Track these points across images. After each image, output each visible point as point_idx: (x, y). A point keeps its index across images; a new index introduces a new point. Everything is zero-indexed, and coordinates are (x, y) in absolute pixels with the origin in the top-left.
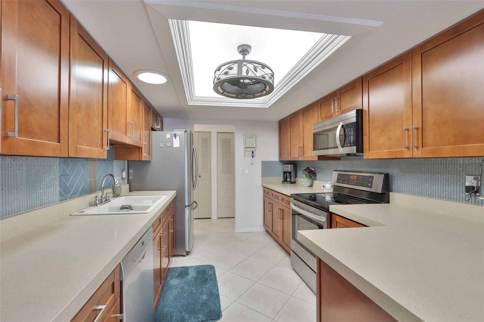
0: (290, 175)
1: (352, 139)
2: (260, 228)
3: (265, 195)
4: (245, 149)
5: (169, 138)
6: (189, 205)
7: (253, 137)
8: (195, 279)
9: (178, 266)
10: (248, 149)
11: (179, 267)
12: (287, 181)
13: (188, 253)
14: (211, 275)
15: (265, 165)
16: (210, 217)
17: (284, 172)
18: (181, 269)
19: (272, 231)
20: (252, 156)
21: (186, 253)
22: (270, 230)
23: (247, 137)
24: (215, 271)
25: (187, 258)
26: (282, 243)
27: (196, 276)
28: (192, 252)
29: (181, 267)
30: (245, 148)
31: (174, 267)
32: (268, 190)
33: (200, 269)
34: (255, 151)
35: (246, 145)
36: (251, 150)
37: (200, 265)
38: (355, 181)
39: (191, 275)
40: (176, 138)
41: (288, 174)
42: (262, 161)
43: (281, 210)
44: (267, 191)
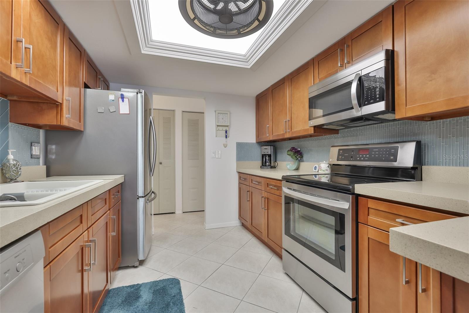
0: (269, 158)
1: (378, 93)
2: (235, 222)
3: (241, 182)
4: (217, 128)
5: (113, 100)
6: (144, 196)
7: (227, 114)
8: (149, 306)
9: (124, 285)
10: (221, 128)
11: (126, 286)
12: (266, 166)
13: (142, 263)
14: (174, 296)
15: (240, 146)
16: (174, 212)
17: (262, 155)
18: (129, 290)
19: (252, 225)
20: (225, 136)
21: (138, 263)
22: (248, 224)
23: (219, 113)
24: (180, 287)
25: (141, 269)
26: (266, 240)
27: (151, 301)
28: (148, 260)
29: (128, 286)
30: (218, 126)
31: (117, 288)
32: (245, 176)
33: (158, 287)
34: (229, 130)
35: (218, 123)
36: (225, 128)
37: (158, 280)
38: (368, 156)
39: (144, 299)
40: (123, 101)
41: (267, 158)
42: (237, 143)
43: (265, 198)
44: (243, 177)
